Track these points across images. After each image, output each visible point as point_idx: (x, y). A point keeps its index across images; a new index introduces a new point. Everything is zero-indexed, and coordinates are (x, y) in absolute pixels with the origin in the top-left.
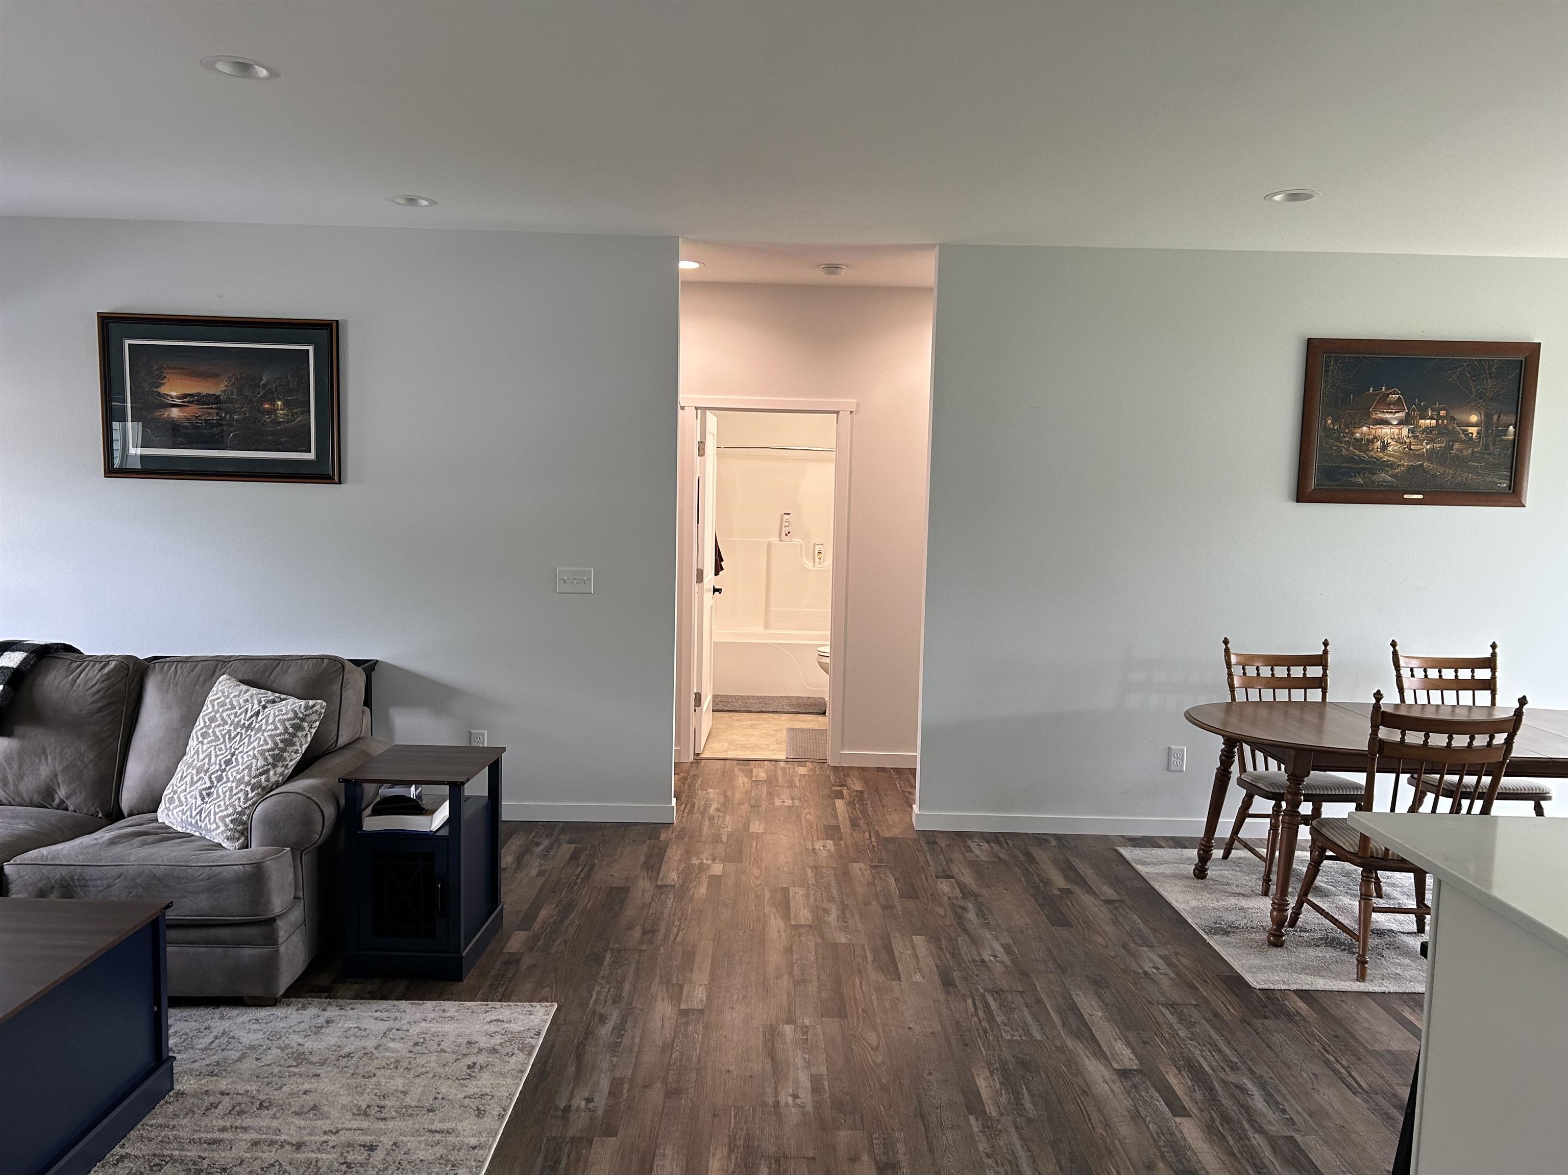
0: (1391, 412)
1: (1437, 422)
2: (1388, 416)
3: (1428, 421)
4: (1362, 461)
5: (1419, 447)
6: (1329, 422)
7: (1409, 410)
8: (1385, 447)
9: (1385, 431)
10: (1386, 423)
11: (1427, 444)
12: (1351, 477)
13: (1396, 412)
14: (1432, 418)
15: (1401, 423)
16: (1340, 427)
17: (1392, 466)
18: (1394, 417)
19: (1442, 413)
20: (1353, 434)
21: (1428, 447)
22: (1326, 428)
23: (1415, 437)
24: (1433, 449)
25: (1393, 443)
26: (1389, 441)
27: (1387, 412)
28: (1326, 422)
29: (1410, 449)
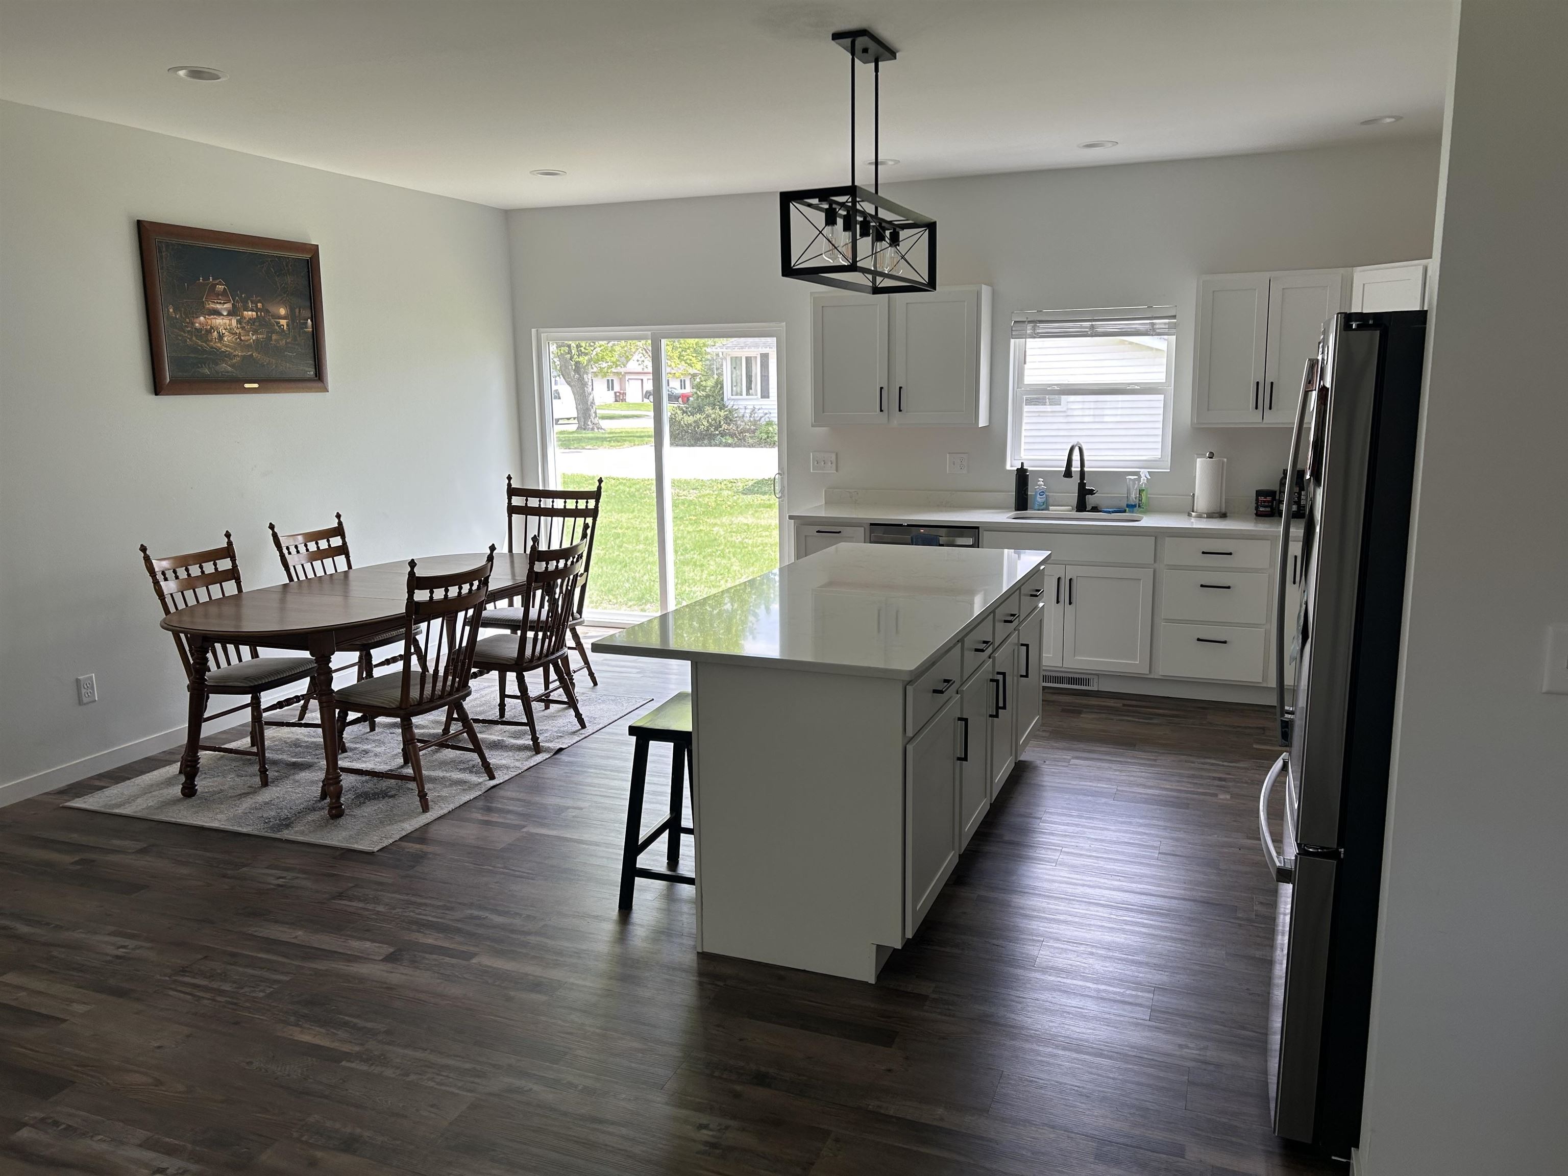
0: (220, 303)
1: (257, 314)
2: (219, 306)
3: (250, 313)
4: (204, 351)
5: (247, 338)
6: (171, 310)
7: (234, 301)
8: (221, 337)
9: (218, 321)
10: (217, 313)
11: (253, 335)
12: (198, 367)
13: (224, 303)
14: (252, 310)
15: (231, 314)
16: (181, 316)
17: (229, 356)
18: (225, 308)
19: (259, 305)
20: (193, 324)
21: (254, 337)
22: (169, 317)
23: (243, 328)
24: (257, 340)
25: (227, 333)
26: (224, 331)
27: (217, 303)
28: (168, 310)
29: (241, 340)
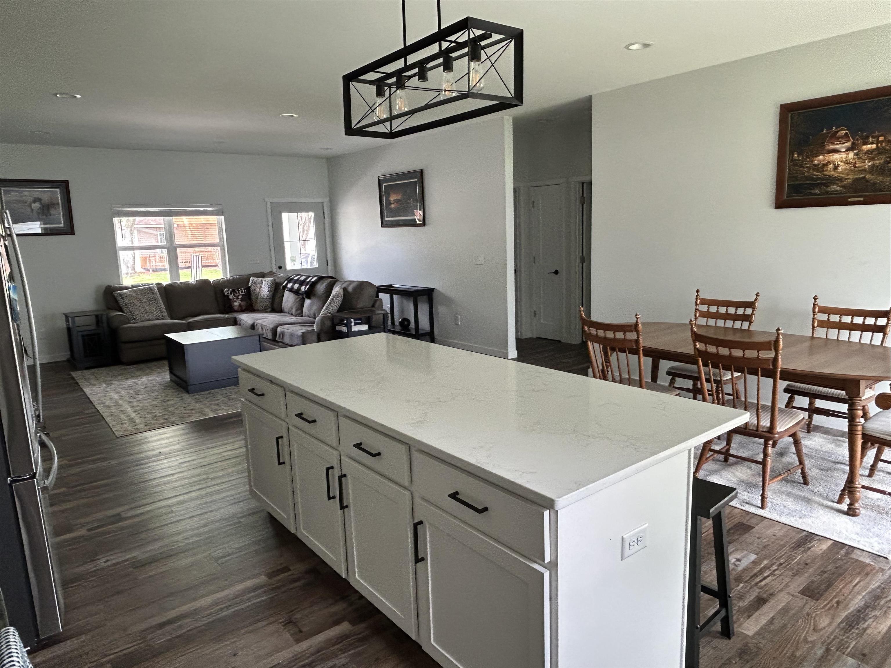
0: (840, 144)
1: (877, 145)
2: (837, 146)
3: (869, 146)
4: (819, 179)
5: (863, 164)
6: (796, 155)
7: (853, 139)
8: (836, 167)
9: (836, 157)
10: (837, 151)
11: (869, 162)
12: (811, 189)
13: (844, 143)
14: (872, 143)
15: (848, 150)
16: (803, 158)
17: (841, 180)
18: (842, 147)
19: (881, 138)
20: (812, 161)
21: (870, 164)
22: (792, 160)
23: (859, 158)
24: (873, 165)
25: (842, 164)
26: (839, 163)
27: (837, 144)
28: (793, 155)
29: (856, 167)
